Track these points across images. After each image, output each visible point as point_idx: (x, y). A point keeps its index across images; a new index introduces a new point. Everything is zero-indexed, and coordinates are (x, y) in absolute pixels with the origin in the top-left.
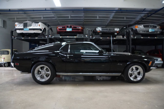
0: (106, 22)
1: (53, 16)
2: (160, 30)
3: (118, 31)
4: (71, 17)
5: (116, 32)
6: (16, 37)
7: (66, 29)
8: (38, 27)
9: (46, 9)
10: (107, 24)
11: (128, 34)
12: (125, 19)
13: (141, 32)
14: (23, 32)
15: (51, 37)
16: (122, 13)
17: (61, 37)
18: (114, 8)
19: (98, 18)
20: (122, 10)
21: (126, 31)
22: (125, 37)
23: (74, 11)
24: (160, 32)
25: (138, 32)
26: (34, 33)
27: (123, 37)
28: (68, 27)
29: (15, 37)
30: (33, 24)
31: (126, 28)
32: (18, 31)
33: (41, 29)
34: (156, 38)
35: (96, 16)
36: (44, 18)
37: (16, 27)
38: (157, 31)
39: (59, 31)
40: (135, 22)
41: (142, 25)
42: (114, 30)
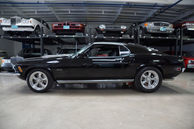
0: (114, 18)
1: (49, 10)
2: (173, 29)
3: (126, 29)
4: (71, 11)
5: (123, 30)
6: (3, 36)
7: (63, 27)
8: (29, 24)
9: (38, 2)
10: (114, 20)
11: (136, 34)
12: (135, 15)
13: (151, 31)
14: (11, 30)
15: (45, 36)
16: (131, 7)
17: (57, 36)
18: (122, 2)
19: (103, 13)
20: (129, 4)
21: (134, 30)
22: (133, 37)
23: (73, 5)
24: (173, 31)
25: (148, 30)
26: (25, 31)
27: (130, 36)
28: (65, 24)
29: (1, 36)
30: (23, 20)
31: (136, 25)
32: (5, 29)
33: (33, 26)
34: (167, 38)
35: (101, 10)
36: (38, 12)
37: (2, 24)
38: (169, 30)
39: (55, 29)
40: (147, 18)
41: (153, 23)
42: (120, 28)
